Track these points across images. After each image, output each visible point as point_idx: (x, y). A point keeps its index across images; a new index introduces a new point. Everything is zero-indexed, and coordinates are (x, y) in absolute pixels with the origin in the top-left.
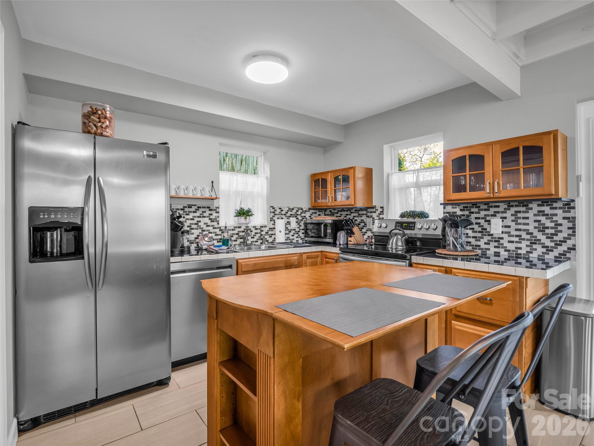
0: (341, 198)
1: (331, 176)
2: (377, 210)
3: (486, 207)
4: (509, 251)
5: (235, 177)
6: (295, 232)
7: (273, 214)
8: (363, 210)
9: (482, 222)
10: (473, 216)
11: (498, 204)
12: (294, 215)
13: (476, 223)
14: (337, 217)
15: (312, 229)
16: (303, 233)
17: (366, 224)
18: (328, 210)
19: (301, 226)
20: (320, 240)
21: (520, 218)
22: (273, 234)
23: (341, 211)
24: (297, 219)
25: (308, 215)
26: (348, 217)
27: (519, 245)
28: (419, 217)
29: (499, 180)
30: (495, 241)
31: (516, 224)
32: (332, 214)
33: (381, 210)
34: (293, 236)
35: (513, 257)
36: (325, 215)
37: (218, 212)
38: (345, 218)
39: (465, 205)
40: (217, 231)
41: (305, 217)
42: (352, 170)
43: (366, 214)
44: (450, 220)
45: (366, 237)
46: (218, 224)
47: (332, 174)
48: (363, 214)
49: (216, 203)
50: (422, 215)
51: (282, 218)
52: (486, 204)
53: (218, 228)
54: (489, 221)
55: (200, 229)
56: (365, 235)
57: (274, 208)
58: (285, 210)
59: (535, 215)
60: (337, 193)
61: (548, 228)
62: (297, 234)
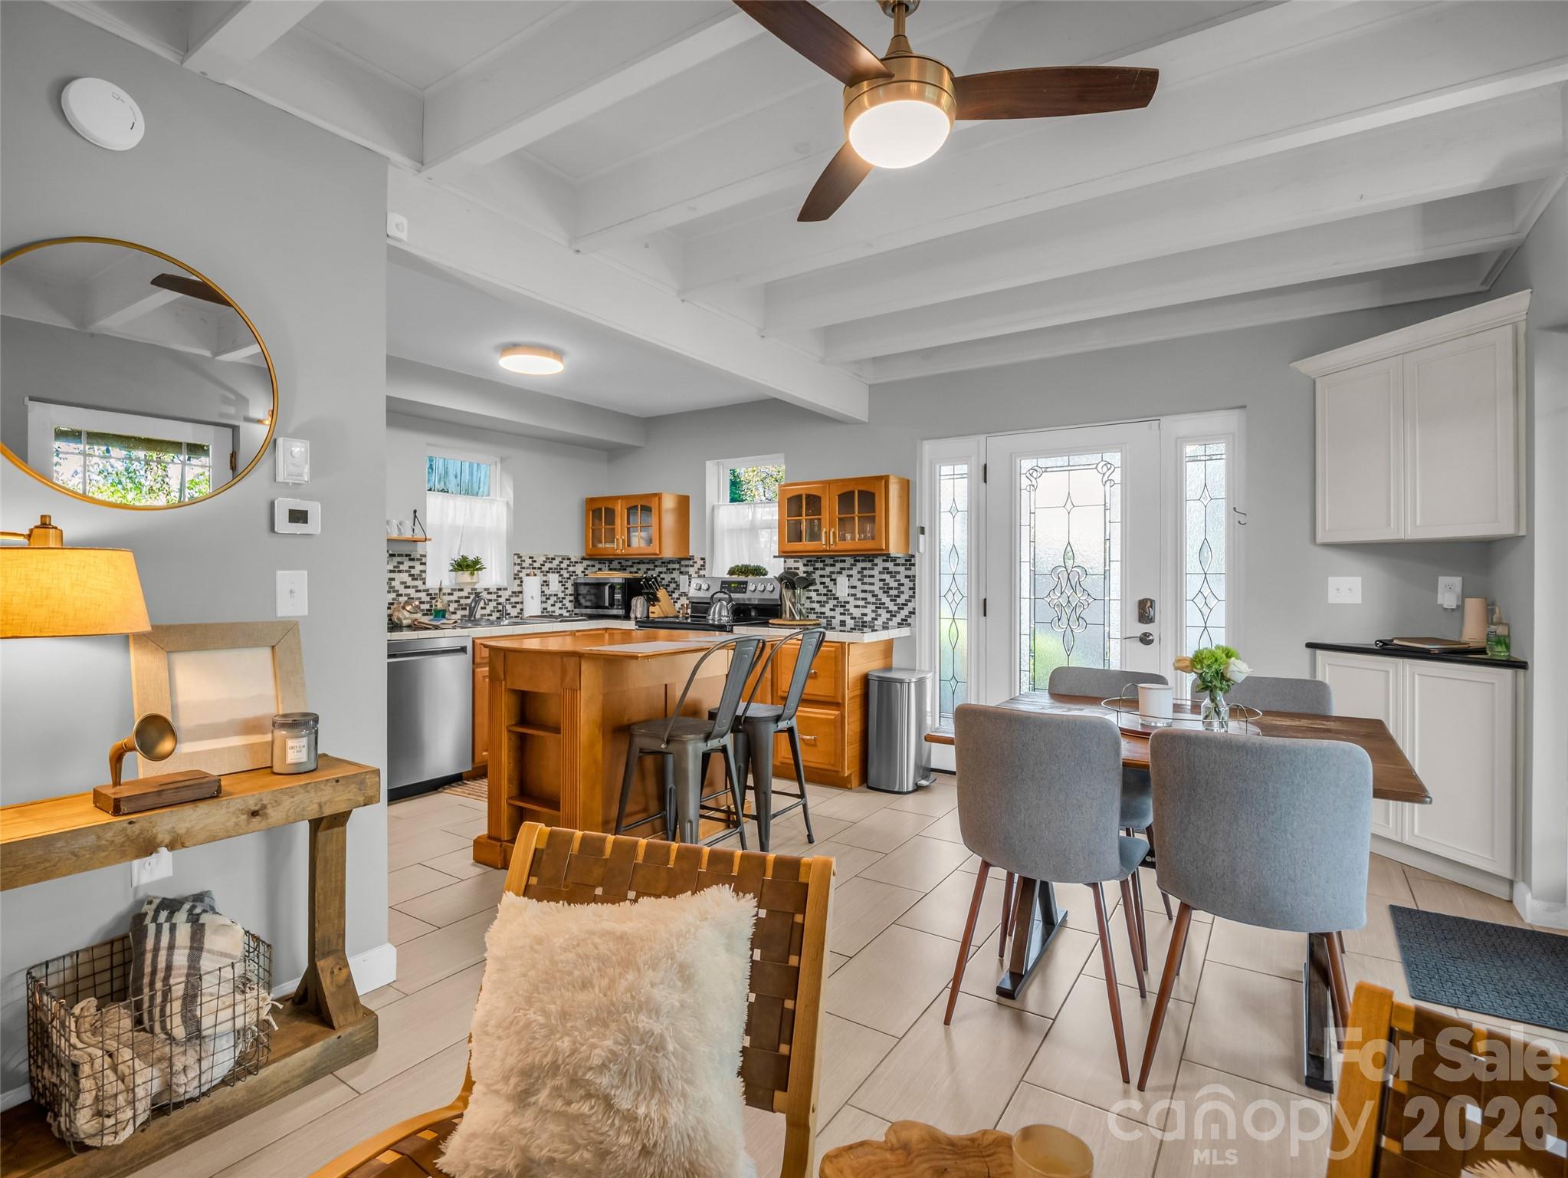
0: (638, 542)
1: (622, 506)
2: (696, 562)
3: (831, 561)
4: (855, 618)
5: (451, 503)
6: (557, 598)
7: (518, 568)
8: (674, 563)
9: (827, 580)
10: (819, 573)
11: (844, 558)
12: (555, 569)
13: (821, 583)
14: (631, 573)
15: (587, 594)
16: (570, 601)
17: (678, 586)
18: (616, 562)
19: (567, 588)
20: (601, 612)
21: (865, 576)
22: (518, 603)
23: (639, 563)
24: (560, 576)
25: (579, 569)
26: (650, 573)
27: (865, 611)
28: (753, 574)
29: (835, 529)
30: (841, 606)
31: (862, 584)
32: (623, 569)
33: (702, 562)
34: (553, 605)
35: (859, 626)
36: (610, 570)
37: (425, 564)
38: (644, 576)
39: (809, 559)
40: (423, 595)
41: (575, 572)
42: (657, 499)
43: (678, 569)
44: (786, 578)
45: (678, 605)
46: (424, 583)
47: (624, 501)
48: (674, 569)
49: (420, 549)
50: (758, 571)
51: (535, 575)
52: (832, 557)
53: (424, 591)
54: (835, 580)
55: (394, 591)
56: (676, 602)
57: (521, 557)
58: (540, 560)
59: (880, 573)
60: (632, 534)
61: (891, 588)
62: (560, 602)
